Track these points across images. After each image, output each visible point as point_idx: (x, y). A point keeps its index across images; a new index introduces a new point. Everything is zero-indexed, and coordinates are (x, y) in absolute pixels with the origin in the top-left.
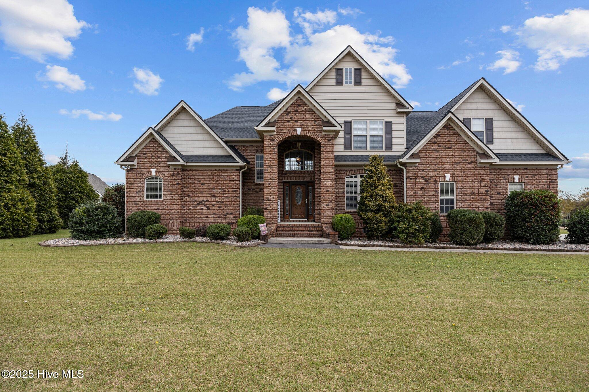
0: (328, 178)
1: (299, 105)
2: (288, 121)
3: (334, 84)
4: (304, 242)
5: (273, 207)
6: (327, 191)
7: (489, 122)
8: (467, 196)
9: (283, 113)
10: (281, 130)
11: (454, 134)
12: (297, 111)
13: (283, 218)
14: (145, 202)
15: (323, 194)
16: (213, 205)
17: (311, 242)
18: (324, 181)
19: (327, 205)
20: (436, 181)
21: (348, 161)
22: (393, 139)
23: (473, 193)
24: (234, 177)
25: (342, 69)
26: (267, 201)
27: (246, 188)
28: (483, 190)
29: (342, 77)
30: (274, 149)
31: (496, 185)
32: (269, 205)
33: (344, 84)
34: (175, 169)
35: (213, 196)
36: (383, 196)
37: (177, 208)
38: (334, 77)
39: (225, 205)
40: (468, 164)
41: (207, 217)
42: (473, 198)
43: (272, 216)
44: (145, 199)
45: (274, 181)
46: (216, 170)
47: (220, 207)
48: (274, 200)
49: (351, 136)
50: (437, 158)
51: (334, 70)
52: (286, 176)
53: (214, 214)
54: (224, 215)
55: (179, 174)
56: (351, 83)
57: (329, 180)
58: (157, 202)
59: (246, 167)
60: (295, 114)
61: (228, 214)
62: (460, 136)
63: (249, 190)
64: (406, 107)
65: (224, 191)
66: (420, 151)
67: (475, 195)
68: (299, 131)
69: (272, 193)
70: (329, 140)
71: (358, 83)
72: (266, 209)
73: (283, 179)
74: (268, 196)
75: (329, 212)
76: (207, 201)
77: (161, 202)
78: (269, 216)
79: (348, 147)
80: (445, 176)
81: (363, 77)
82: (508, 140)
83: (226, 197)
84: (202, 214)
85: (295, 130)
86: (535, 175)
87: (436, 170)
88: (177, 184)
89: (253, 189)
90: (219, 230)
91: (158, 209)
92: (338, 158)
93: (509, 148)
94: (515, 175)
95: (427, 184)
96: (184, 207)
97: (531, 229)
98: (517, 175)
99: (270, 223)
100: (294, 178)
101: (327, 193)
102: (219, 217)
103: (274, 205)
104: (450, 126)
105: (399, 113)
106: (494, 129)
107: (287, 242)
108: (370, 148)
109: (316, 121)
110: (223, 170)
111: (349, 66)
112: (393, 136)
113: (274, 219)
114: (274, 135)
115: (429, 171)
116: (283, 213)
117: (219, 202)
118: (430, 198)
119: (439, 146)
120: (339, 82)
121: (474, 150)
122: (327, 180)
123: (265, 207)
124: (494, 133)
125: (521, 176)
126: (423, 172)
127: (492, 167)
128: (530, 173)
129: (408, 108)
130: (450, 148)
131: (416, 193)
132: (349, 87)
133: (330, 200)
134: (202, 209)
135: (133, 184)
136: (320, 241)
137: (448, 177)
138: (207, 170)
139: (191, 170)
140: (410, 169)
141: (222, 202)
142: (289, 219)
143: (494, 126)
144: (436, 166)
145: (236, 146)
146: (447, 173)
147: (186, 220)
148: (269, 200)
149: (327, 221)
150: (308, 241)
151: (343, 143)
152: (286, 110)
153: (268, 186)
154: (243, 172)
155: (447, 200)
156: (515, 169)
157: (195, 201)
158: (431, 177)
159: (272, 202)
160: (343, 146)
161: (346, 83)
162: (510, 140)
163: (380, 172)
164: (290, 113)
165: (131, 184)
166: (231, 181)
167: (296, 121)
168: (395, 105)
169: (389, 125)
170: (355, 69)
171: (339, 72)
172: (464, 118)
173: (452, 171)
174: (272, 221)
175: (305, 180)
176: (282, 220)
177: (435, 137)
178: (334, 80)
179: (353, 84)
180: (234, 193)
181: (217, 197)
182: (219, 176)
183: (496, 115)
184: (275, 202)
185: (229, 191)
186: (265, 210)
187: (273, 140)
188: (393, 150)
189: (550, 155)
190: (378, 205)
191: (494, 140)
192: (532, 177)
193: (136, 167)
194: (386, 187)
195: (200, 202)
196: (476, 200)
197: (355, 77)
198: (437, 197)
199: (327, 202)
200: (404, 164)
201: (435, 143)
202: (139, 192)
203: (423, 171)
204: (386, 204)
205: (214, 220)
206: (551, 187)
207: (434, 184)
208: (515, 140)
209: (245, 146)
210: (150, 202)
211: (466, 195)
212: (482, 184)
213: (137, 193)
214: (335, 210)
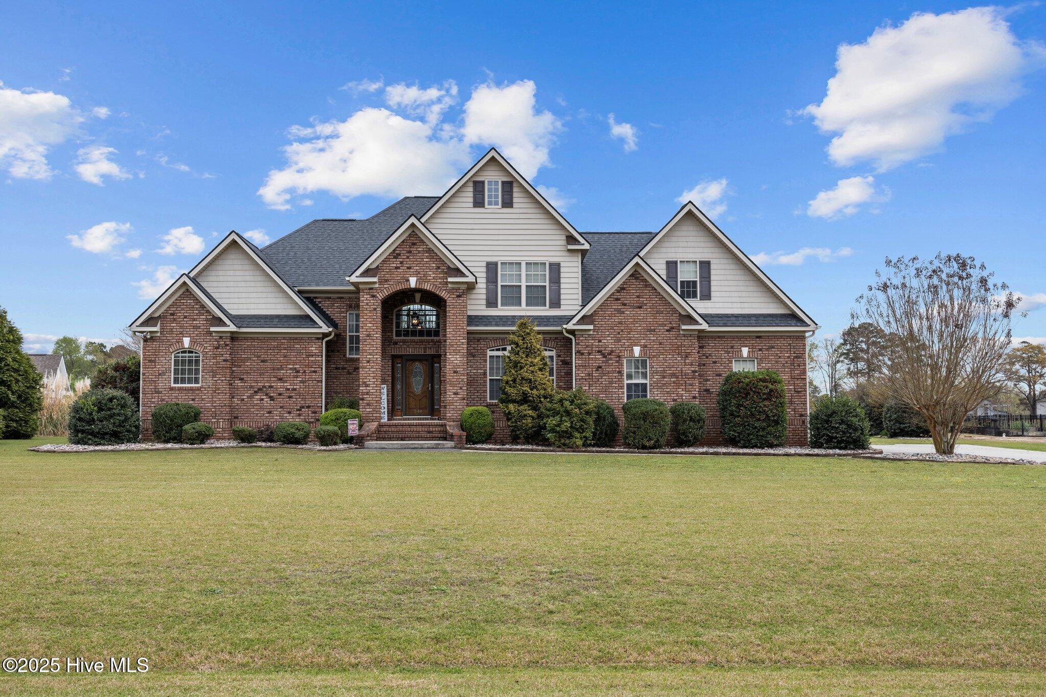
0: (456, 352)
1: (414, 244)
2: (397, 268)
3: (471, 205)
4: (416, 446)
5: (374, 396)
6: (455, 372)
7: (705, 266)
8: (665, 380)
9: (389, 255)
10: (386, 281)
11: (646, 286)
12: (410, 252)
13: (392, 413)
14: (172, 389)
15: (449, 377)
16: (280, 394)
17: (426, 446)
18: (450, 357)
19: (456, 394)
20: (619, 357)
21: (491, 325)
22: (562, 291)
23: (673, 375)
24: (313, 349)
25: (483, 182)
26: (364, 388)
27: (332, 366)
28: (688, 370)
29: (483, 195)
30: (375, 309)
31: (715, 362)
32: (367, 393)
33: (486, 206)
34: (221, 337)
35: (280, 379)
36: (531, 380)
37: (223, 398)
38: (471, 195)
39: (299, 394)
40: (667, 331)
41: (270, 412)
42: (674, 382)
43: (371, 410)
44: (173, 385)
45: (375, 357)
46: (284, 339)
47: (290, 397)
48: (375, 385)
49: (497, 286)
50: (620, 323)
51: (471, 184)
52: (396, 346)
53: (281, 407)
54: (298, 410)
55: (227, 345)
56: (496, 204)
57: (458, 356)
58: (191, 389)
59: (333, 334)
60: (408, 257)
61: (303, 407)
62: (655, 289)
63: (337, 368)
64: (579, 242)
65: (298, 372)
66: (595, 311)
67: (677, 378)
68: (413, 282)
69: (372, 375)
70: (459, 296)
71: (508, 203)
72: (363, 399)
73: (393, 351)
74: (365, 380)
75: (458, 404)
76: (271, 387)
77: (199, 389)
78: (367, 410)
79: (491, 302)
80: (632, 350)
81: (515, 195)
82: (733, 294)
83: (301, 382)
84: (262, 408)
85: (408, 281)
86: (773, 347)
87: (619, 341)
88: (224, 361)
89: (344, 368)
90: (293, 430)
91: (193, 400)
92: (472, 320)
93: (735, 305)
94: (743, 346)
95: (607, 362)
96: (233, 397)
98: (746, 346)
99: (369, 420)
100: (411, 350)
101: (455, 374)
102: (290, 413)
103: (376, 394)
104: (640, 274)
105: (569, 251)
106: (712, 278)
107: (391, 446)
108: (527, 305)
109: (439, 268)
110: (296, 339)
111: (492, 178)
112: (562, 286)
113: (374, 415)
114: (376, 289)
115: (609, 342)
116: (392, 406)
117: (289, 389)
118: (611, 383)
119: (625, 305)
120: (479, 203)
121: (675, 310)
122: (455, 356)
123: (361, 397)
124: (712, 283)
125: (752, 348)
126: (600, 344)
127: (701, 336)
128: (764, 344)
129: (583, 244)
130: (640, 307)
131: (589, 375)
132: (493, 210)
133: (460, 385)
134: (262, 400)
135: (154, 361)
136: (439, 444)
137: (637, 351)
138: (271, 339)
139: (246, 339)
140: (581, 338)
141: (295, 390)
142: (401, 416)
143: (712, 272)
144: (619, 334)
145: (316, 298)
146: (635, 346)
147: (236, 418)
148: (367, 386)
149: (455, 417)
150: (421, 444)
151: (484, 297)
152: (394, 250)
153: (366, 364)
154: (327, 342)
155: (637, 385)
156: (742, 338)
157: (251, 387)
158: (612, 351)
159: (371, 388)
160: (484, 302)
161: (490, 203)
162: (736, 294)
163: (529, 345)
164: (399, 255)
165: (150, 361)
166: (308, 356)
167: (409, 268)
168: (564, 238)
169: (555, 269)
170: (503, 183)
171: (478, 187)
172: (668, 260)
173: (643, 341)
174: (372, 418)
175: (428, 353)
176: (390, 416)
177: (618, 291)
178: (471, 200)
179: (500, 206)
180: (314, 376)
181: (286, 382)
182: (290, 349)
183: (714, 256)
184: (376, 388)
185: (305, 372)
186: (361, 402)
187: (373, 296)
188: (562, 307)
189: (793, 318)
190: (523, 393)
191: (713, 294)
192: (767, 350)
193: (159, 334)
194: (536, 368)
195: (260, 389)
196: (677, 384)
197: (503, 195)
198: (620, 380)
199: (456, 388)
200: (572, 332)
201: (617, 299)
202: (164, 373)
203: (600, 341)
204: (535, 392)
205: (281, 417)
206: (796, 365)
207: (617, 362)
208: (744, 294)
209: (330, 298)
210: (180, 389)
211: (664, 377)
212: (687, 361)
213: (160, 374)
214: (470, 400)
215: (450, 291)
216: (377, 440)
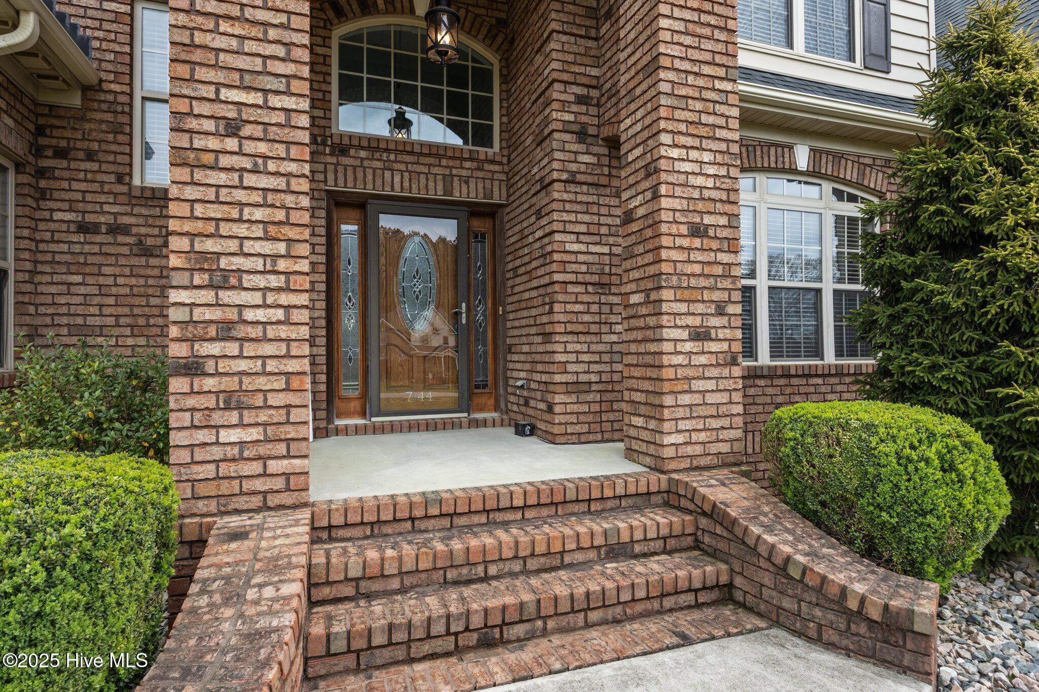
5: (269, 349)
6: (697, 231)
13: (329, 410)
15: (675, 255)
18: (675, 153)
19: (700, 335)
26: (207, 296)
27: (58, 216)
43: (254, 434)
45: (275, 101)
48: (275, 281)
52: (345, 160)
57: (707, 157)
63: (84, 228)
69: (258, 214)
74: (210, 245)
75: (711, 385)
78: (226, 436)
89: (115, 229)
99: (241, 503)
100: (397, 179)
101: (697, 243)
103: (283, 332)
108: (807, 48)
112: (893, 6)
113: (274, 466)
122: (694, 154)
123: (177, 350)
133: (717, 296)
149: (698, 449)
153: (213, 143)
159: (257, 298)
174: (259, 485)
175: (456, 196)
176: (323, 424)
184: (284, 299)
186: (178, 384)
188: (895, 73)
199: (700, 308)
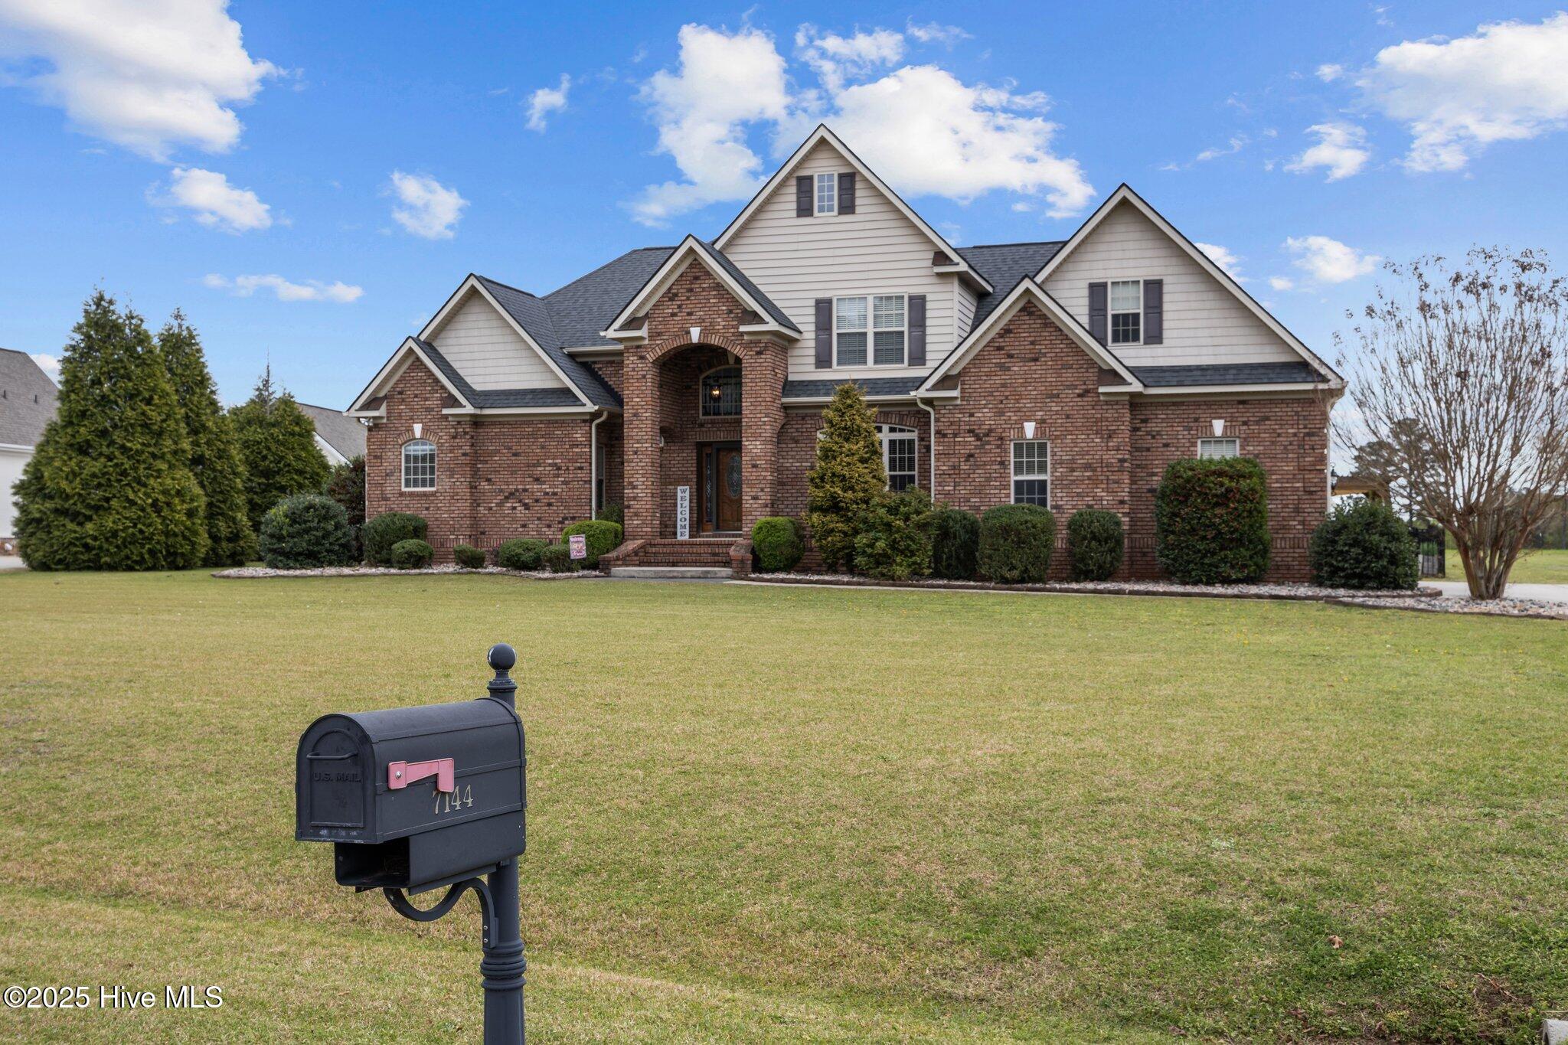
0: (756, 436)
1: (696, 279)
2: (673, 315)
3: (794, 214)
4: (675, 574)
6: (755, 466)
7: (1154, 289)
8: (1075, 474)
9: (662, 296)
10: (659, 334)
11: (1046, 325)
12: (691, 290)
14: (402, 494)
15: (746, 474)
16: (537, 501)
17: (689, 575)
18: (747, 443)
19: (755, 498)
20: (1001, 439)
21: (818, 395)
22: (929, 339)
23: (1088, 467)
24: (579, 436)
25: (810, 178)
26: (631, 491)
28: (1112, 457)
29: (811, 197)
30: (644, 377)
31: (1166, 445)
32: (634, 498)
33: (816, 213)
34: (459, 423)
35: (537, 480)
37: (464, 506)
38: (794, 198)
39: (561, 500)
40: (1079, 395)
41: (524, 526)
42: (1089, 478)
44: (404, 489)
46: (541, 422)
47: (550, 505)
48: (644, 487)
49: (830, 335)
50: (1004, 385)
51: (793, 182)
52: (703, 429)
53: (539, 519)
54: (559, 523)
55: (466, 433)
56: (831, 209)
57: (758, 443)
58: (425, 494)
59: (605, 415)
60: (688, 298)
61: (566, 519)
62: (1060, 330)
64: (951, 260)
65: (559, 469)
66: (964, 368)
67: (1094, 470)
68: (695, 335)
69: (641, 472)
71: (847, 207)
72: (629, 507)
73: (698, 436)
74: (632, 480)
75: (759, 513)
76: (525, 490)
77: (433, 494)
79: (823, 361)
80: (1023, 428)
81: (858, 193)
82: (1200, 333)
83: (563, 483)
84: (514, 520)
85: (688, 333)
86: (1267, 418)
87: (1001, 413)
88: (464, 454)
90: (520, 551)
91: (427, 509)
92: (790, 387)
93: (1204, 351)
94: (1215, 418)
95: (982, 447)
96: (478, 505)
97: (1173, 549)
98: (1220, 418)
100: (722, 434)
101: (755, 470)
102: (549, 526)
103: (645, 499)
104: (1035, 306)
105: (940, 275)
106: (1166, 307)
107: (642, 575)
108: (876, 362)
109: (730, 312)
110: (556, 422)
111: (823, 170)
112: (929, 331)
114: (645, 347)
115: (985, 416)
117: (547, 494)
118: (988, 479)
119: (1011, 356)
120: (805, 209)
121: (1092, 363)
122: (754, 442)
124: (1166, 316)
125: (1231, 420)
126: (973, 419)
127: (1136, 402)
128: (1252, 413)
129: (958, 264)
130: (1036, 360)
131: (954, 467)
132: (826, 218)
133: (761, 486)
134: (514, 508)
135: (380, 457)
136: (708, 572)
137: (1030, 428)
138: (524, 423)
139: (493, 424)
140: (943, 412)
141: (555, 494)
142: (712, 531)
143: (1166, 298)
144: (1002, 403)
145: (595, 363)
146: (1027, 421)
147: (483, 533)
148: (634, 487)
150: (682, 572)
151: (812, 352)
152: (668, 288)
153: (632, 457)
154: (598, 426)
155: (1031, 483)
156: (1214, 404)
157: (501, 491)
158: (990, 431)
160: (812, 360)
161: (821, 209)
162: (1206, 332)
164: (675, 295)
165: (376, 457)
166: (573, 446)
167: (690, 314)
168: (931, 255)
169: (918, 304)
170: (841, 176)
171: (805, 185)
172: (1092, 281)
173: (1041, 413)
176: (695, 532)
177: (1001, 336)
178: (794, 206)
179: (836, 212)
180: (580, 474)
181: (544, 483)
182: (548, 436)
183: (1170, 270)
184: (646, 491)
185: (568, 469)
186: (626, 511)
187: (642, 358)
188: (928, 364)
189: (1302, 368)
191: (1166, 334)
192: (1257, 423)
193: (385, 421)
195: (512, 494)
196: (1095, 481)
197: (840, 196)
198: (1004, 476)
199: (755, 490)
200: (929, 402)
201: (999, 348)
202: (391, 474)
203: (971, 415)
205: (539, 533)
206: (1307, 447)
207: (998, 447)
208: (1219, 332)
209: (612, 362)
210: (412, 494)
211: (1073, 470)
212: (1111, 444)
213: (387, 475)
214: (774, 508)
215: (747, 346)
216: (639, 565)
